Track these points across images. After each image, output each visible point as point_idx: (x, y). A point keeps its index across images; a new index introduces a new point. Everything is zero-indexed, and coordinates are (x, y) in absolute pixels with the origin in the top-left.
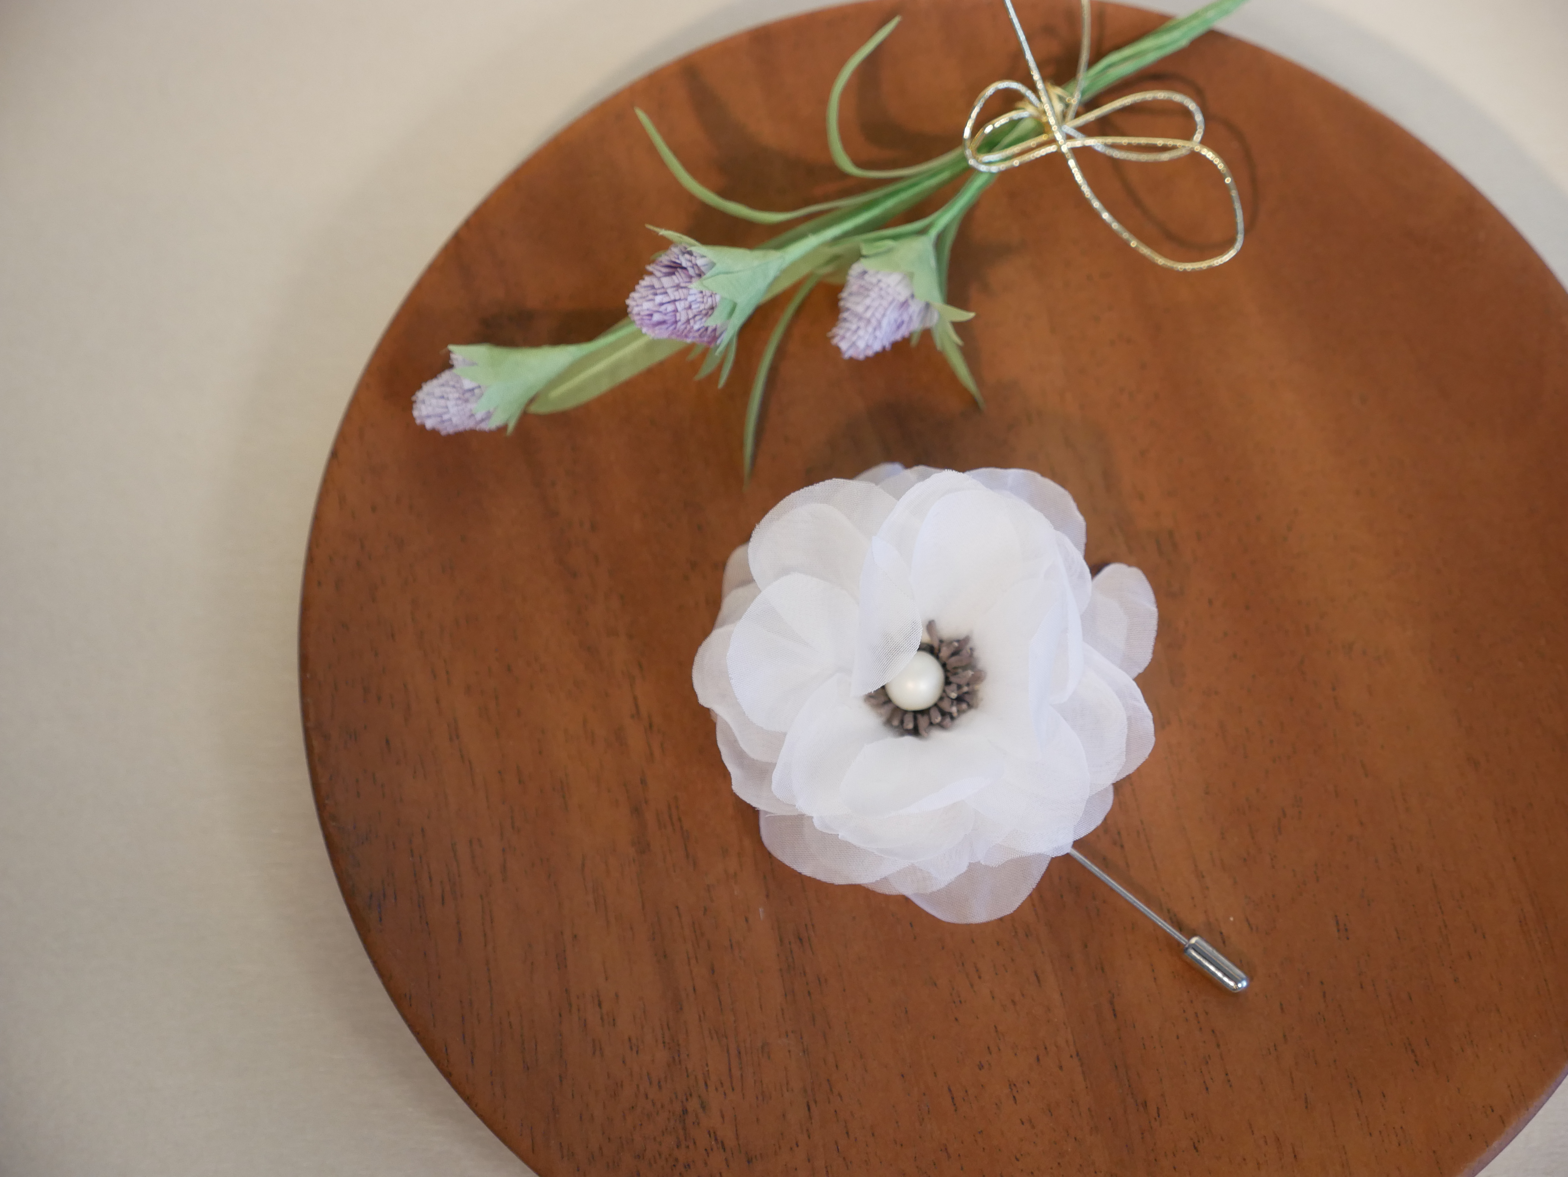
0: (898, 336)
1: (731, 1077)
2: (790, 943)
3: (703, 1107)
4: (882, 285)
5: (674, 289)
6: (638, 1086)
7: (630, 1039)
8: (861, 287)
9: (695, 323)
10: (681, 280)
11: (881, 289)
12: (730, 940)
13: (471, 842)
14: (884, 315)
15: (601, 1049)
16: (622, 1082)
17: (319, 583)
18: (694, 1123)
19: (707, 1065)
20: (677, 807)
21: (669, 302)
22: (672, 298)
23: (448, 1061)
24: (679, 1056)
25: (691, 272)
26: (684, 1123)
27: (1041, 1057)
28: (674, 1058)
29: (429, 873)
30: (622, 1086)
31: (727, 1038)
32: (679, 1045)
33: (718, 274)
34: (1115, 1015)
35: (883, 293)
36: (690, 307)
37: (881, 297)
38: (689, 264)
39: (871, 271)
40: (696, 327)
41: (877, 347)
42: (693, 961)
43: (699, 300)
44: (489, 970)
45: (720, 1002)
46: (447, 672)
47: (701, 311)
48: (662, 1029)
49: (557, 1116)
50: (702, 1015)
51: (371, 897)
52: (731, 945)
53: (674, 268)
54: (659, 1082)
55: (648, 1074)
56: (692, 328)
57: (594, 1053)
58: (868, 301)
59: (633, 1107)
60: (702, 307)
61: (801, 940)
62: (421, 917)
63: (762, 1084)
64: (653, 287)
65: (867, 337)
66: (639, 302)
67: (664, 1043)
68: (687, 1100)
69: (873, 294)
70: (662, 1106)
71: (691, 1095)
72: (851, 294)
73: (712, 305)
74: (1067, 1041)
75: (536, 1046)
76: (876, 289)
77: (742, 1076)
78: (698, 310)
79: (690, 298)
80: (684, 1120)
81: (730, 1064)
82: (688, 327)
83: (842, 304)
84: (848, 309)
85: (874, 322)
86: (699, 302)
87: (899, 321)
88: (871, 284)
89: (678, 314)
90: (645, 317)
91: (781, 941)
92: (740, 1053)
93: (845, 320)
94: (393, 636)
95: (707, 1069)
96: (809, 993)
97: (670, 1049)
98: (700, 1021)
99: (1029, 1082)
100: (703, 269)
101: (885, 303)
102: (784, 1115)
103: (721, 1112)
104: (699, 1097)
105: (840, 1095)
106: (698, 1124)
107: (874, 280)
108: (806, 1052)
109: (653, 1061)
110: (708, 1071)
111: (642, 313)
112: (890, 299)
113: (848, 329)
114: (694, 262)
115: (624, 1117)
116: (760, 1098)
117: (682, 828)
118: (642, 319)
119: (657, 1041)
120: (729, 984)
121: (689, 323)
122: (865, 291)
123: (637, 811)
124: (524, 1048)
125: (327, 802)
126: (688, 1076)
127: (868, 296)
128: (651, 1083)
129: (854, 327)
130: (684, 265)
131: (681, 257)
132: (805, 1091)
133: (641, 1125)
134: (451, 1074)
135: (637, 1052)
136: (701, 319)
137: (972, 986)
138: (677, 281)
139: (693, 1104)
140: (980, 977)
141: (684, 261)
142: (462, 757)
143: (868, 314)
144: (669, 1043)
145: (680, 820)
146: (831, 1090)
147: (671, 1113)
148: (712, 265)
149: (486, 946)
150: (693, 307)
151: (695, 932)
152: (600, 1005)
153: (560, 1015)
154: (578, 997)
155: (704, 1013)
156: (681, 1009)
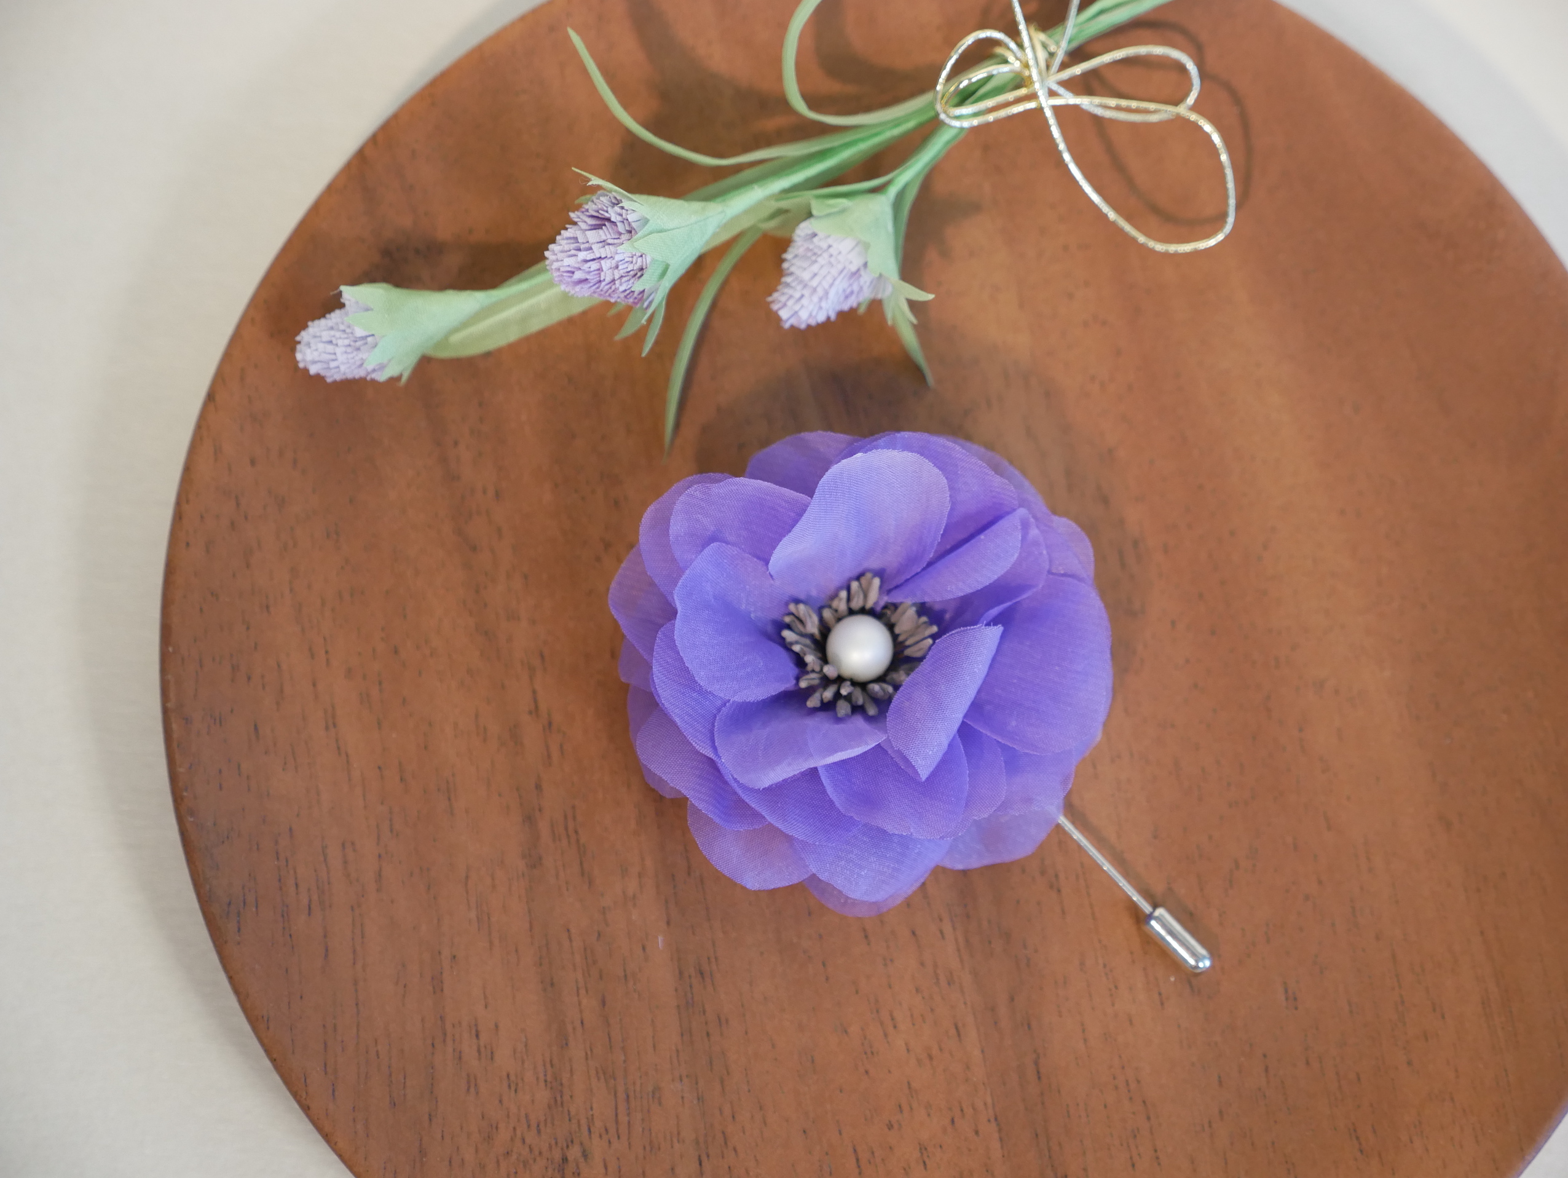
0: (846, 307)
1: (617, 1122)
2: (690, 977)
3: (585, 1155)
4: (831, 250)
5: (601, 245)
6: (514, 1129)
7: (508, 1076)
8: (808, 250)
9: (621, 284)
10: (609, 236)
11: (831, 256)
12: (625, 971)
13: (343, 845)
14: (831, 285)
15: (476, 1085)
16: (497, 1123)
17: (188, 544)
18: (573, 1173)
19: (592, 1109)
20: (574, 818)
21: (594, 260)
22: (598, 256)
23: (307, 1093)
24: (561, 1097)
25: (621, 228)
26: (563, 1173)
27: (956, 1120)
28: (556, 1101)
29: (296, 878)
30: (497, 1128)
31: (615, 1079)
32: (561, 1084)
33: (651, 233)
34: (1039, 1078)
35: (832, 260)
36: (617, 267)
37: (831, 264)
38: (619, 218)
39: (821, 235)
40: (622, 289)
41: (821, 318)
42: (582, 992)
43: (627, 259)
44: (356, 991)
45: (610, 1038)
46: (327, 652)
47: (629, 272)
48: (544, 1065)
49: (424, 1159)
50: (589, 1053)
51: (229, 904)
52: (626, 976)
53: (601, 222)
54: (538, 1126)
55: (527, 1116)
56: (616, 289)
57: (468, 1090)
58: (815, 268)
59: (508, 1153)
60: (630, 267)
61: (702, 973)
62: (284, 928)
63: (651, 1134)
64: (576, 239)
65: (811, 307)
66: (560, 256)
67: (546, 1081)
68: (568, 1147)
69: (822, 261)
70: (540, 1153)
71: (572, 1142)
72: (796, 256)
73: (642, 266)
74: (985, 1104)
75: (405, 1079)
76: (826, 255)
77: (629, 1122)
78: (625, 271)
79: (618, 258)
80: (563, 1169)
81: (616, 1108)
82: (613, 287)
83: (785, 265)
84: (791, 274)
85: (820, 291)
86: (627, 262)
87: (848, 291)
88: (820, 248)
89: (602, 274)
90: (565, 274)
91: (681, 973)
92: (628, 1097)
93: (788, 285)
94: (268, 607)
95: (591, 1113)
96: (708, 1034)
97: (551, 1088)
98: (587, 1059)
99: (941, 1146)
100: (634, 225)
101: (834, 272)
102: (673, 1169)
103: (604, 1161)
104: (581, 1144)
105: (735, 1150)
106: (579, 1174)
107: (824, 245)
108: (701, 1100)
109: (533, 1101)
110: (592, 1115)
111: (562, 269)
112: (840, 267)
113: (791, 297)
114: (624, 216)
115: (498, 1162)
116: (648, 1148)
117: (578, 841)
118: (562, 276)
119: (538, 1079)
120: (621, 1020)
121: (615, 284)
122: (812, 256)
123: (529, 819)
124: (391, 1081)
125: (185, 794)
126: (570, 1120)
127: (816, 261)
128: (529, 1126)
129: (797, 295)
130: (613, 219)
131: (610, 209)
132: (697, 1142)
133: (516, 1173)
134: (309, 1108)
135: (516, 1091)
136: (629, 280)
137: (886, 1035)
138: (604, 238)
139: (574, 1153)
140: (895, 1027)
141: (613, 214)
142: (339, 748)
143: (814, 283)
144: (551, 1082)
145: (576, 832)
146: (726, 1143)
147: (550, 1162)
148: (646, 221)
149: (354, 964)
150: (620, 267)
151: (586, 958)
152: (477, 1036)
153: (433, 1045)
154: (454, 1026)
155: (591, 1050)
156: (567, 1044)
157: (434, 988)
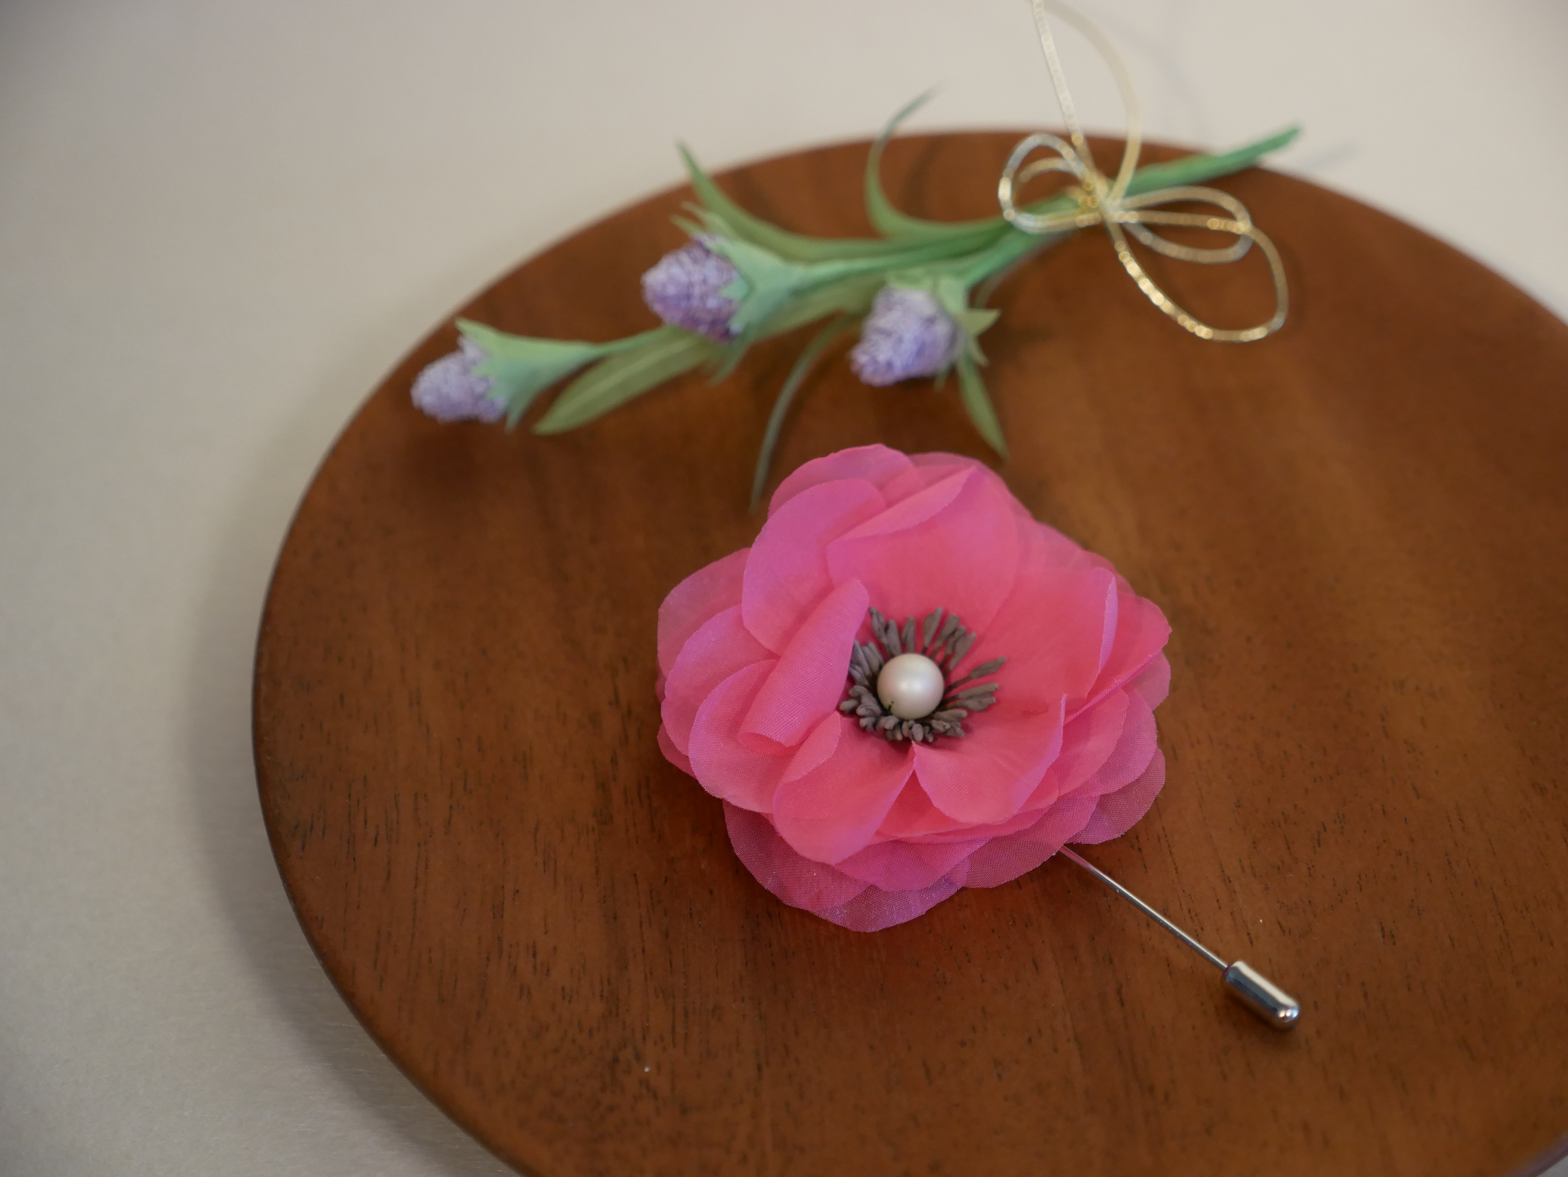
1: (673, 1034)
6: (566, 1031)
7: (563, 989)
15: (529, 994)
16: (548, 1025)
18: (624, 1070)
19: (648, 1020)
24: (617, 1010)
26: (614, 1069)
27: (1033, 1039)
28: (611, 1012)
30: (547, 1029)
31: (674, 998)
32: (618, 1000)
44: (415, 909)
45: (671, 965)
48: (602, 984)
50: (649, 975)
54: (590, 1031)
55: (579, 1022)
57: (521, 997)
59: (556, 1049)
63: (709, 1043)
67: (602, 996)
68: (620, 1049)
70: (591, 1053)
71: (625, 1046)
75: (456, 982)
77: (686, 1033)
80: (614, 1067)
81: (673, 1022)
92: (687, 1012)
95: (647, 1024)
97: (607, 1002)
98: (646, 980)
99: (1017, 1062)
104: (635, 1048)
105: (797, 1060)
106: (630, 1071)
109: (587, 1011)
110: (649, 1026)
115: (545, 1055)
116: (705, 1055)
119: (594, 994)
124: (442, 983)
126: (624, 1028)
128: (581, 1031)
135: (570, 1002)
137: (959, 968)
139: (626, 1054)
140: (969, 961)
144: (607, 997)
146: (787, 1054)
147: (600, 1059)
149: (415, 887)
152: (534, 955)
153: (488, 959)
154: (511, 946)
155: (651, 973)
156: (626, 967)
157: (494, 914)
